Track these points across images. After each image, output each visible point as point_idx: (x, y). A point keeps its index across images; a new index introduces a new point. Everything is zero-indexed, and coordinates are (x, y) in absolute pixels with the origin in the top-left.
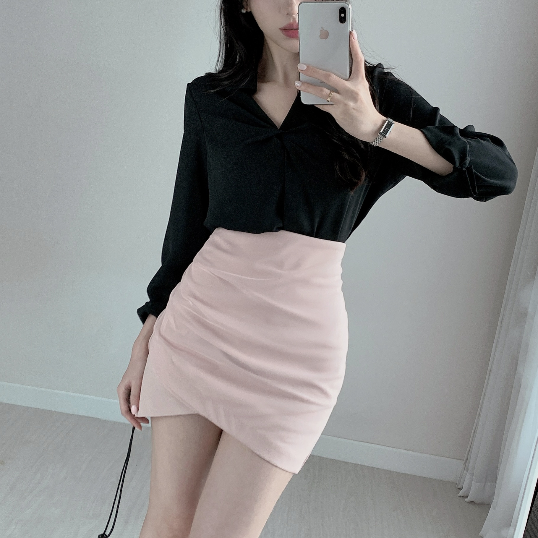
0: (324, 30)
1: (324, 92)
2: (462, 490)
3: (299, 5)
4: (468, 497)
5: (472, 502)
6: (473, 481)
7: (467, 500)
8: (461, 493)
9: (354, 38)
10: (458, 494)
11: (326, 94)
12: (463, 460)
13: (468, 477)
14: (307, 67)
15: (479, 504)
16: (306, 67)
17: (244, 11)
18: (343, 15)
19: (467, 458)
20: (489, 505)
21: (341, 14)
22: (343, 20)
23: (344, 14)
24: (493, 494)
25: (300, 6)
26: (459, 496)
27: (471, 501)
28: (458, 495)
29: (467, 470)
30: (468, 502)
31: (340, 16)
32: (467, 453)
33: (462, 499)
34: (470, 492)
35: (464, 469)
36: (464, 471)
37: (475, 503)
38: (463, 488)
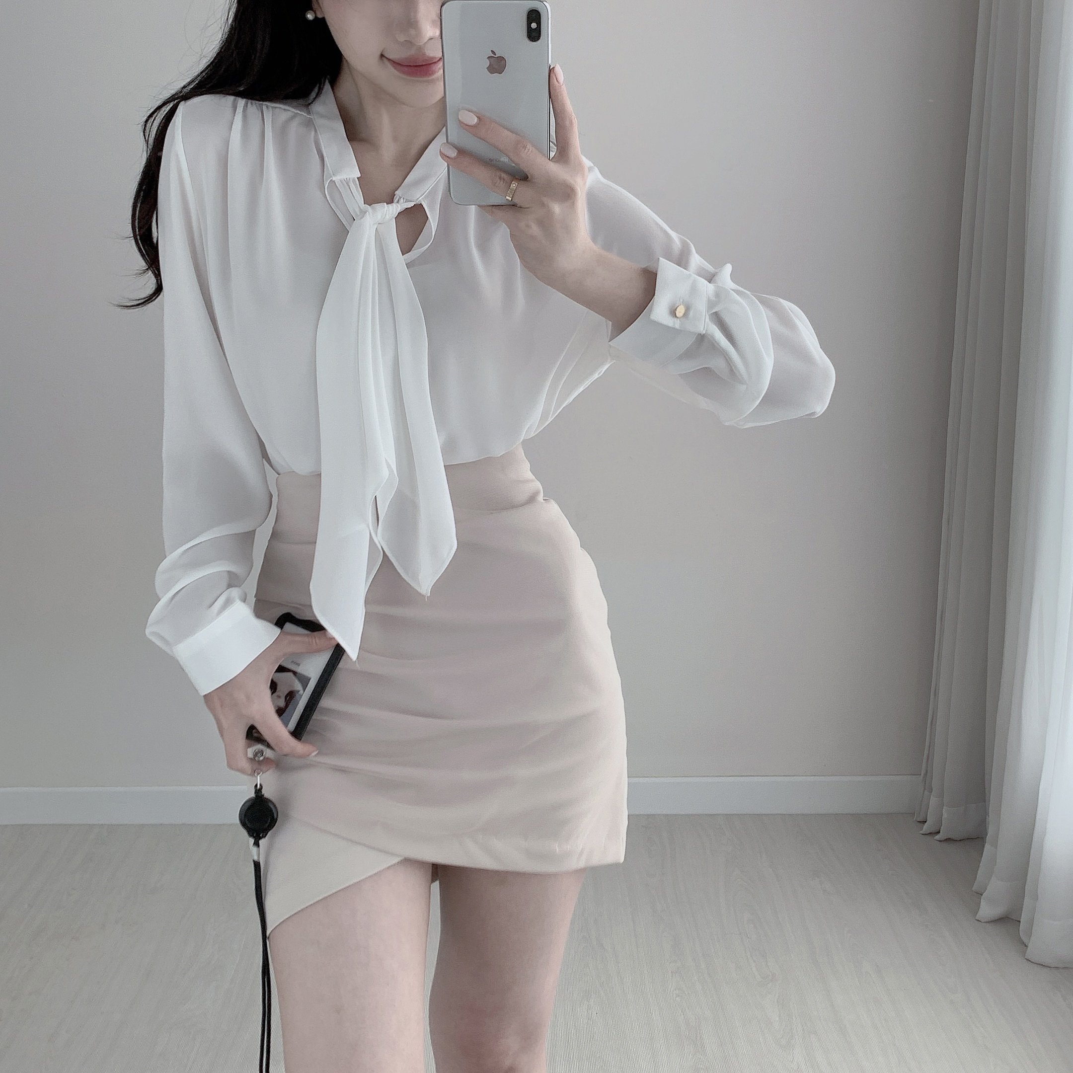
2: (926, 824)
3: (442, 7)
4: (939, 832)
5: (948, 840)
6: (944, 806)
7: (937, 837)
8: (926, 828)
9: (557, 81)
10: (922, 830)
12: (920, 775)
13: (933, 800)
14: (479, 120)
15: (961, 840)
16: (476, 120)
17: (310, 16)
18: (534, 25)
19: (927, 771)
21: (532, 23)
22: (534, 34)
23: (535, 23)
24: (985, 822)
25: (444, 7)
26: (922, 834)
27: (947, 837)
28: (921, 832)
29: (931, 791)
30: (940, 841)
31: (528, 26)
32: (925, 761)
33: (928, 837)
34: (942, 825)
35: (925, 789)
36: (924, 791)
37: (955, 840)
38: (928, 820)
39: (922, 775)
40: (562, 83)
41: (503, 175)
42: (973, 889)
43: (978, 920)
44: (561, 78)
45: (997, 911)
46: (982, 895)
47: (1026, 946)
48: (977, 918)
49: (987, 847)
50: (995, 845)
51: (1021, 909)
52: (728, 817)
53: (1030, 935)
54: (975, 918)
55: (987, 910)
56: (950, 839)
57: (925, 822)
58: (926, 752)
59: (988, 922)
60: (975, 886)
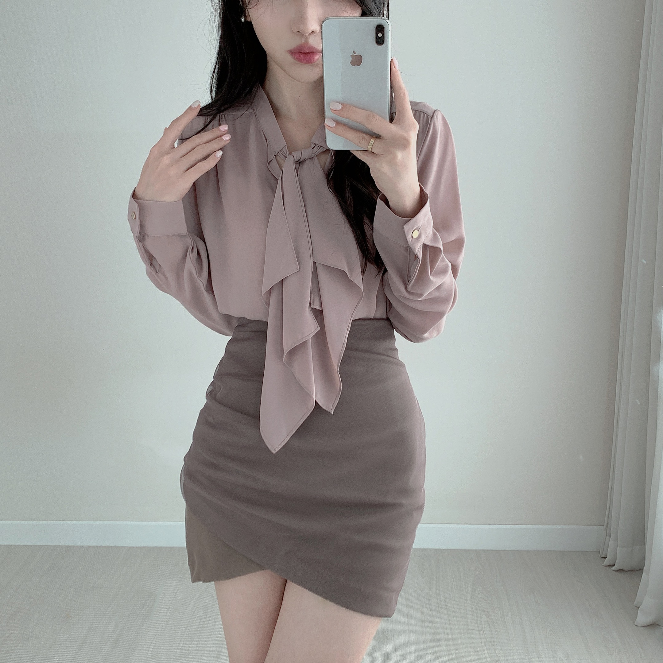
0: (356, 54)
2: (607, 558)
4: (615, 565)
5: (620, 570)
6: (618, 547)
7: (614, 568)
8: (606, 562)
9: (395, 67)
10: (603, 563)
13: (611, 543)
14: (343, 105)
15: (629, 571)
16: (340, 107)
17: (243, 20)
18: (380, 35)
19: (608, 523)
20: (641, 570)
21: (378, 34)
22: (380, 41)
23: (382, 33)
24: (644, 558)
26: (604, 566)
27: (620, 568)
28: (603, 565)
29: (610, 536)
30: (615, 571)
31: (376, 36)
32: (607, 516)
33: (608, 568)
34: (616, 560)
35: (606, 535)
36: (606, 537)
37: (625, 571)
38: (608, 557)
39: (605, 526)
40: (397, 69)
41: (365, 136)
42: (634, 604)
43: (635, 625)
44: (397, 66)
45: (649, 619)
46: (639, 608)
48: (635, 624)
49: (644, 575)
50: (648, 573)
54: (634, 623)
55: (642, 619)
56: (621, 569)
58: (607, 512)
59: (642, 627)
60: (635, 602)
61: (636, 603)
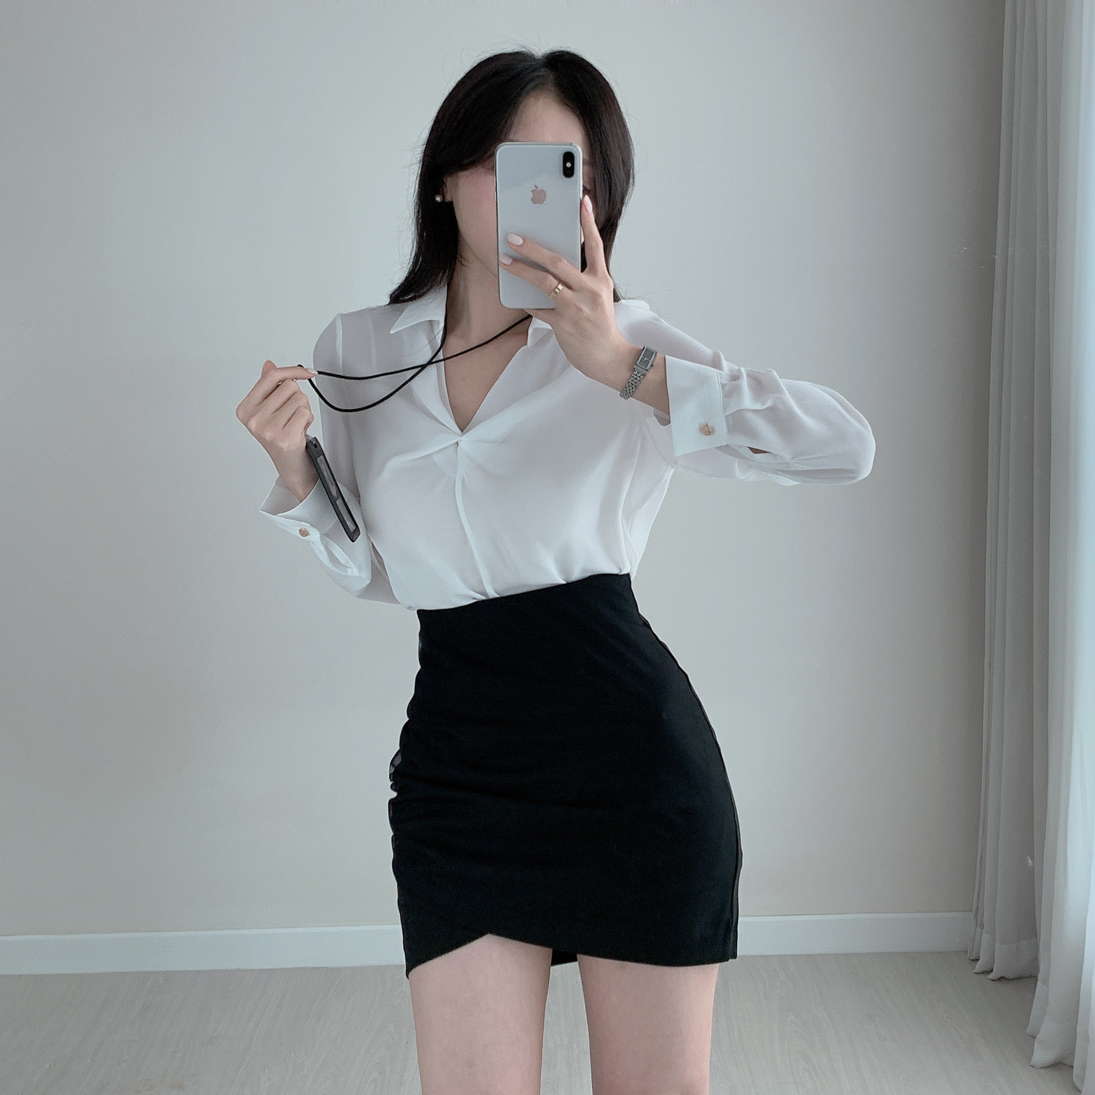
0: (539, 189)
1: (549, 282)
2: (979, 962)
4: (992, 971)
5: (1001, 979)
6: (996, 944)
7: (991, 976)
8: (979, 966)
9: (586, 211)
10: (975, 969)
11: (550, 285)
12: (972, 911)
13: (985, 938)
14: (524, 239)
15: (1014, 979)
17: (439, 199)
18: (569, 165)
19: (978, 908)
20: (1035, 978)
21: (566, 163)
22: (569, 172)
23: (570, 163)
26: (976, 973)
27: (1000, 975)
28: (974, 971)
29: (982, 927)
30: (994, 980)
31: (564, 165)
32: (975, 898)
33: (982, 977)
34: (994, 963)
35: (976, 926)
36: (976, 928)
37: (1008, 979)
38: (981, 958)
39: (974, 911)
40: (590, 212)
42: (1027, 1032)
43: (1032, 1066)
44: (590, 207)
45: (1051, 1055)
46: (1035, 1038)
47: (1079, 1091)
48: (1031, 1064)
49: (1039, 985)
50: (1046, 983)
51: (1073, 1053)
52: (782, 958)
53: (1083, 1081)
54: (1029, 1063)
55: (1042, 1056)
56: (1003, 977)
57: (978, 960)
58: (976, 889)
59: (1043, 1068)
60: (1029, 1028)
61: (1029, 1030)
